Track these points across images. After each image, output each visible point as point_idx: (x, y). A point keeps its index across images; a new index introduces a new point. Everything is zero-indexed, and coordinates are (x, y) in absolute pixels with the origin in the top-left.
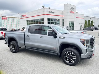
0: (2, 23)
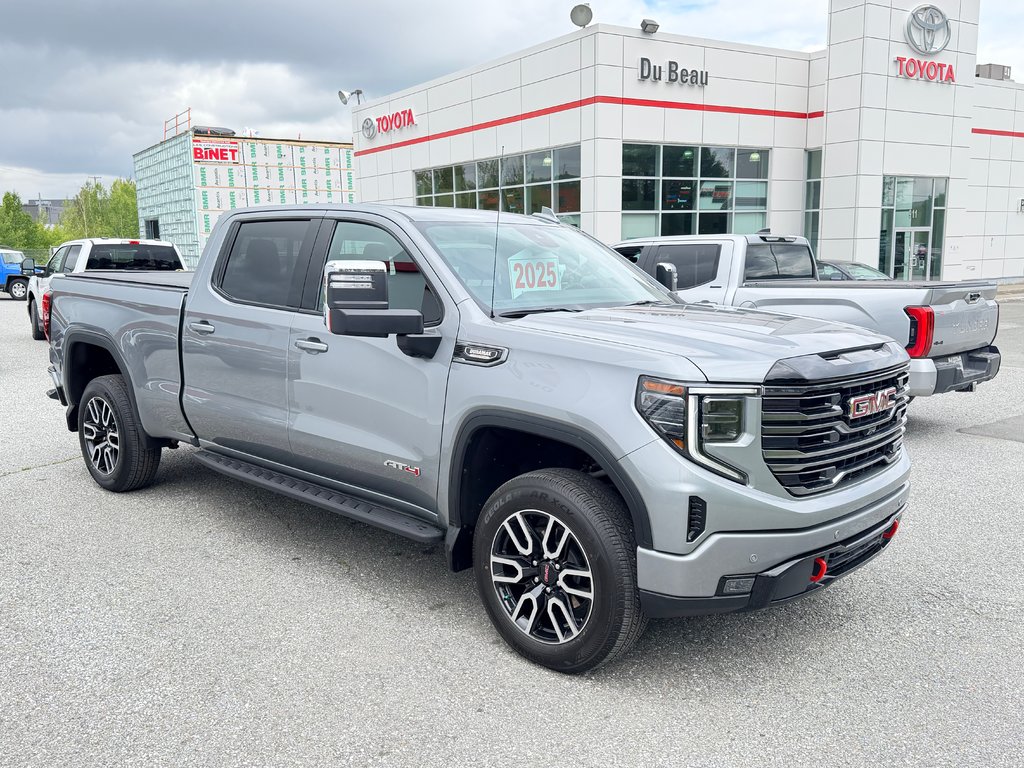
0: (197, 195)
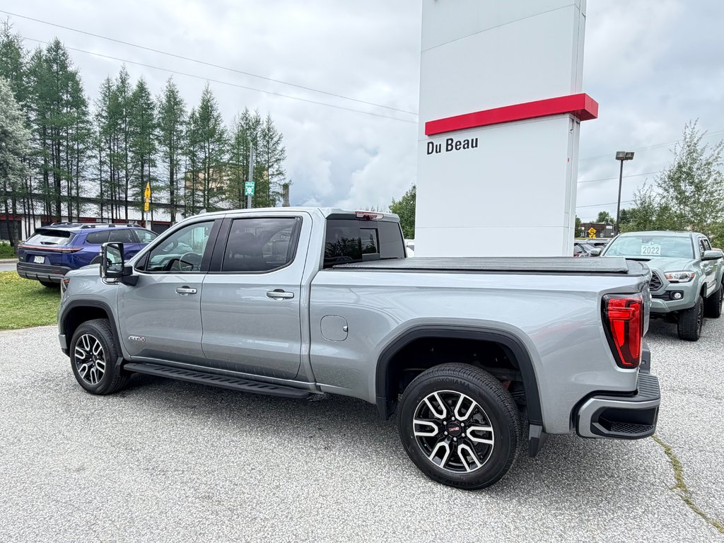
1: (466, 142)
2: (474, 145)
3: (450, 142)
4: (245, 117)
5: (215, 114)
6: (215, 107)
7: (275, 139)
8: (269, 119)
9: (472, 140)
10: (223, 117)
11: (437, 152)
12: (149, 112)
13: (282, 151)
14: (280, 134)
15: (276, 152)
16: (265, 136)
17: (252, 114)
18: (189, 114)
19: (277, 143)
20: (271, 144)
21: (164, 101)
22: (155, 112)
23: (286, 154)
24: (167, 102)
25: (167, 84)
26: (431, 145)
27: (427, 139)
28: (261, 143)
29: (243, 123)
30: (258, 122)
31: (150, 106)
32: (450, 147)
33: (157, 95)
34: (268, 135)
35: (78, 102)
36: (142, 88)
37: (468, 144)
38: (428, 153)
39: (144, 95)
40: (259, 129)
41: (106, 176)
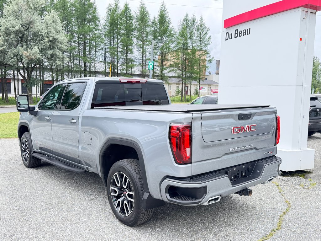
1: (245, 31)
2: (248, 33)
3: (236, 31)
4: (186, 20)
5: (167, 19)
6: (167, 14)
7: (205, 31)
8: (201, 18)
9: (248, 29)
10: (172, 21)
11: (230, 39)
12: (131, 21)
13: (209, 39)
14: (208, 28)
15: (205, 40)
16: (198, 30)
17: (190, 17)
18: (152, 20)
19: (206, 34)
20: (202, 35)
21: (139, 14)
22: (134, 21)
23: (211, 40)
24: (140, 14)
25: (140, 4)
26: (227, 34)
27: (225, 30)
28: (196, 35)
29: (184, 23)
30: (194, 21)
31: (131, 18)
32: (236, 35)
33: (135, 11)
34: (201, 29)
35: (94, 19)
36: (127, 8)
37: (245, 32)
38: (226, 40)
39: (128, 11)
40: (195, 26)
41: (108, 60)
